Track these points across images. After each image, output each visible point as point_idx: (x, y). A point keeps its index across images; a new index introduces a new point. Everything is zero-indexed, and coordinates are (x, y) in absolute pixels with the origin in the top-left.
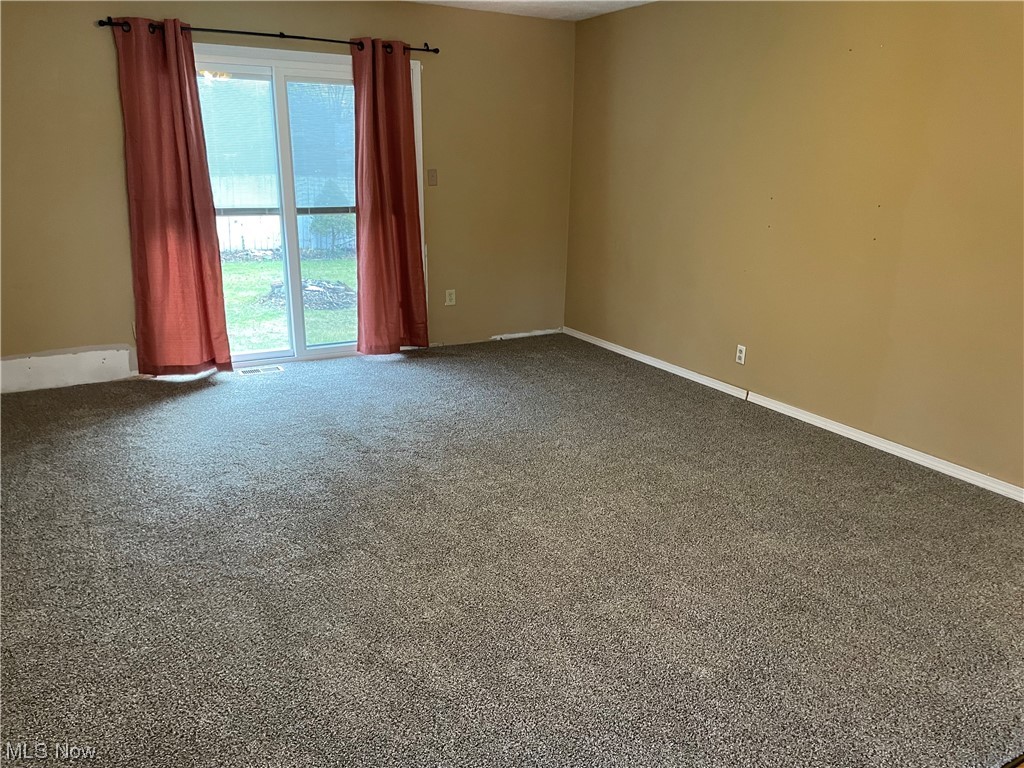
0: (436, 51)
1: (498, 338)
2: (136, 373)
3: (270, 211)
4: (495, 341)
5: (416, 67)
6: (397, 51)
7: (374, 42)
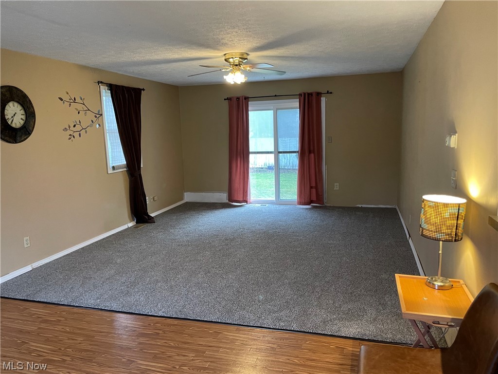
0: (331, 93)
1: (360, 206)
2: (228, 201)
3: (271, 153)
4: (359, 207)
5: (323, 100)
6: (314, 96)
7: (305, 94)
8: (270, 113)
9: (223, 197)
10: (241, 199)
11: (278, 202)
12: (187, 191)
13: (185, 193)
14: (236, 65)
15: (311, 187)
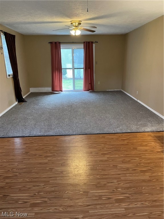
0: (97, 42)
1: (108, 90)
3: (71, 69)
5: (94, 45)
6: (91, 43)
7: (86, 42)
8: (70, 50)
9: (49, 89)
10: (59, 90)
11: (74, 90)
12: (31, 88)
13: (30, 88)
14: (76, 26)
15: (89, 84)
